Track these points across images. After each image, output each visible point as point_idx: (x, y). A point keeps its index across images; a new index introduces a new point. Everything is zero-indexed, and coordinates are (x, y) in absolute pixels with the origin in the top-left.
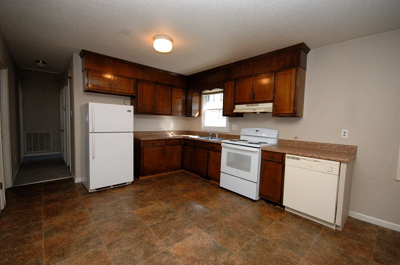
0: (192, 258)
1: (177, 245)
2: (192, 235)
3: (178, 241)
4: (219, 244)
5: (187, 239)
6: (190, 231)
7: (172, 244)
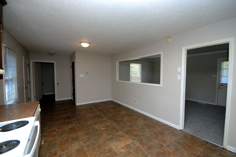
0: (122, 137)
1: (129, 143)
2: (121, 148)
3: (128, 144)
4: (108, 142)
5: (124, 145)
6: (122, 150)
7: (131, 143)
